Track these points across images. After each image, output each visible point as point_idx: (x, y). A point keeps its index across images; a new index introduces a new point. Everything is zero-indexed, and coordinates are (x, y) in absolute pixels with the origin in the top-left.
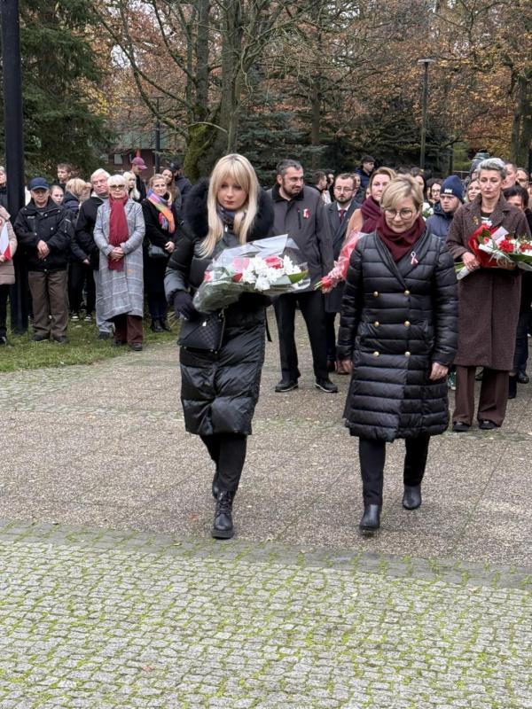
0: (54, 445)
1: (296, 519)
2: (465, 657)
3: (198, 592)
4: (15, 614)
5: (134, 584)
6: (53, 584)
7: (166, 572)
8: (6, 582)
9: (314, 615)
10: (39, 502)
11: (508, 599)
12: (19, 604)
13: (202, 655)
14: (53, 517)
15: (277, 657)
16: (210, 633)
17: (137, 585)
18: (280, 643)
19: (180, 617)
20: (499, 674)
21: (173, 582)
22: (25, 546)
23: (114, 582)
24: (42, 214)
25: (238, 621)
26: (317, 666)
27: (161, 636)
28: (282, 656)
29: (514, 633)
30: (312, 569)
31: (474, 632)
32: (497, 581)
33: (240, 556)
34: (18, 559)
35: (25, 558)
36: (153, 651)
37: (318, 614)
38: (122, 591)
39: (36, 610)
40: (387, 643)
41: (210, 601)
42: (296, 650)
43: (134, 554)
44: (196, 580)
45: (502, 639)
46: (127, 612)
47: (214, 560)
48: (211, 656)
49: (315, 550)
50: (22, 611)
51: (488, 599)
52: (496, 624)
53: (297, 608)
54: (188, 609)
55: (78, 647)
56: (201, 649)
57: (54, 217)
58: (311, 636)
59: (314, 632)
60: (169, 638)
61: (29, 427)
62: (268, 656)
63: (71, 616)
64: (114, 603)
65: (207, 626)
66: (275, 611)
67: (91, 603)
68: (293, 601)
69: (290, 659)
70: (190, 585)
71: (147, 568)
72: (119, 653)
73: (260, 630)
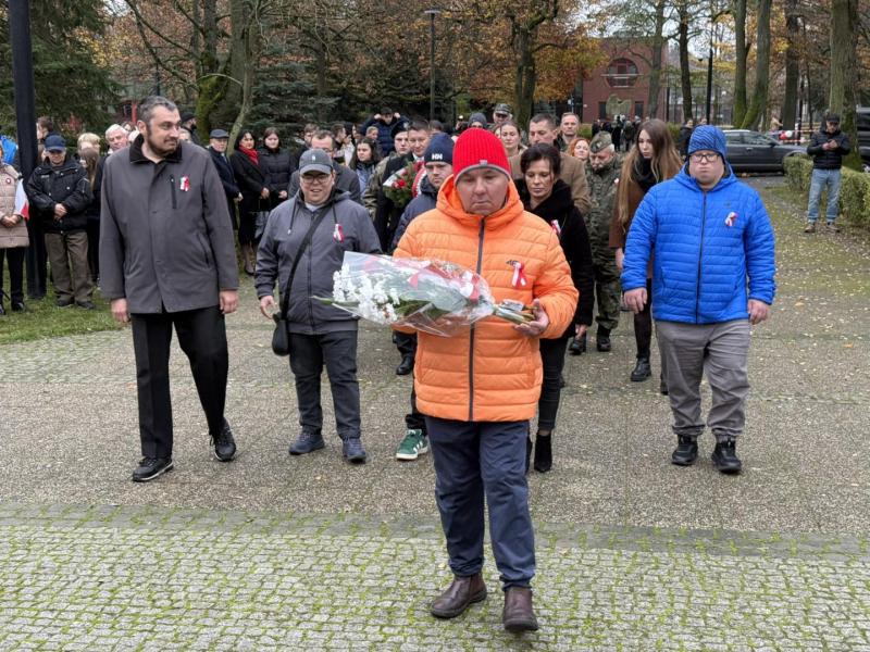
0: (97, 419)
1: (370, 487)
2: (572, 623)
3: (285, 572)
4: (91, 609)
5: (215, 567)
6: (127, 573)
7: (246, 552)
8: (74, 573)
9: (411, 589)
10: (93, 482)
11: (599, 559)
12: (94, 597)
13: (302, 640)
14: (112, 498)
15: (381, 637)
16: (306, 616)
17: (218, 569)
18: (381, 622)
19: (271, 600)
20: (609, 640)
21: (255, 563)
22: (87, 532)
23: (193, 567)
24: (57, 172)
25: (333, 601)
26: (426, 645)
27: (254, 623)
28: (386, 636)
29: (613, 596)
30: (398, 540)
31: (575, 598)
32: (584, 542)
33: (321, 530)
34: (82, 547)
35: (90, 545)
36: (249, 640)
37: (414, 588)
38: (203, 576)
39: (114, 602)
40: (491, 615)
41: (300, 581)
42: (399, 629)
43: (209, 534)
44: (281, 558)
45: (603, 603)
46: (213, 599)
47: (295, 536)
48: (312, 642)
49: (396, 520)
50: (98, 605)
51: (580, 562)
52: (594, 587)
53: (392, 583)
54: (278, 592)
55: (167, 641)
56: (300, 634)
57: (71, 176)
58: (411, 612)
59: (414, 608)
60: (264, 624)
61: (66, 400)
62: (372, 638)
63: (153, 607)
64: (197, 590)
65: (301, 609)
66: (370, 588)
67: (172, 592)
68: (386, 575)
69: (396, 639)
70: (275, 564)
71: (226, 549)
72: (213, 644)
73: (358, 609)
